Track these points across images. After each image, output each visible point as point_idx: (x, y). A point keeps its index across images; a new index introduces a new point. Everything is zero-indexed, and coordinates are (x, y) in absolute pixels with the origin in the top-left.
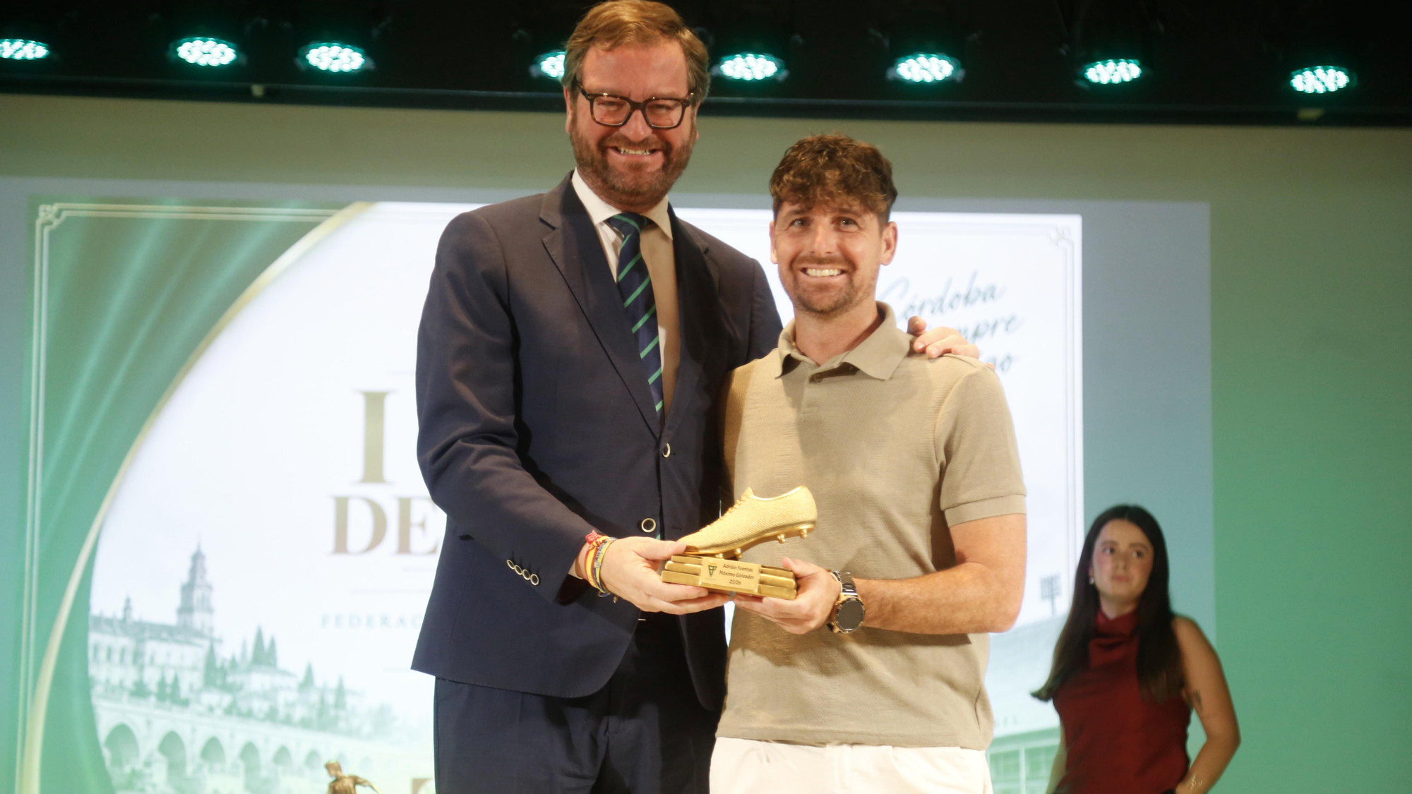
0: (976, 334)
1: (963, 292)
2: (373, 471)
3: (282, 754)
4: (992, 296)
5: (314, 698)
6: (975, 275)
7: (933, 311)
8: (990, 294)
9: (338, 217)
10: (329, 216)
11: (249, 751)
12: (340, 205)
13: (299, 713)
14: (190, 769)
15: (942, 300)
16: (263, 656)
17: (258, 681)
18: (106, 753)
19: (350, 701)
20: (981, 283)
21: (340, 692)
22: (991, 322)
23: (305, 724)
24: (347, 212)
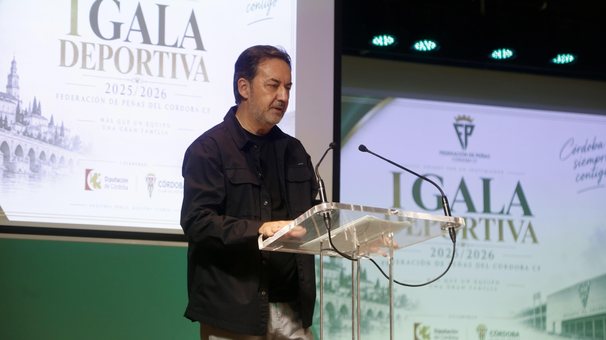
0: (596, 161)
1: (592, 144)
2: (397, 203)
3: (370, 312)
4: (601, 146)
5: (380, 291)
6: (595, 139)
7: (582, 151)
8: (600, 146)
9: (382, 103)
10: (379, 102)
13: (375, 297)
15: (584, 148)
20: (598, 142)
22: (601, 156)
23: (377, 301)
24: (386, 101)
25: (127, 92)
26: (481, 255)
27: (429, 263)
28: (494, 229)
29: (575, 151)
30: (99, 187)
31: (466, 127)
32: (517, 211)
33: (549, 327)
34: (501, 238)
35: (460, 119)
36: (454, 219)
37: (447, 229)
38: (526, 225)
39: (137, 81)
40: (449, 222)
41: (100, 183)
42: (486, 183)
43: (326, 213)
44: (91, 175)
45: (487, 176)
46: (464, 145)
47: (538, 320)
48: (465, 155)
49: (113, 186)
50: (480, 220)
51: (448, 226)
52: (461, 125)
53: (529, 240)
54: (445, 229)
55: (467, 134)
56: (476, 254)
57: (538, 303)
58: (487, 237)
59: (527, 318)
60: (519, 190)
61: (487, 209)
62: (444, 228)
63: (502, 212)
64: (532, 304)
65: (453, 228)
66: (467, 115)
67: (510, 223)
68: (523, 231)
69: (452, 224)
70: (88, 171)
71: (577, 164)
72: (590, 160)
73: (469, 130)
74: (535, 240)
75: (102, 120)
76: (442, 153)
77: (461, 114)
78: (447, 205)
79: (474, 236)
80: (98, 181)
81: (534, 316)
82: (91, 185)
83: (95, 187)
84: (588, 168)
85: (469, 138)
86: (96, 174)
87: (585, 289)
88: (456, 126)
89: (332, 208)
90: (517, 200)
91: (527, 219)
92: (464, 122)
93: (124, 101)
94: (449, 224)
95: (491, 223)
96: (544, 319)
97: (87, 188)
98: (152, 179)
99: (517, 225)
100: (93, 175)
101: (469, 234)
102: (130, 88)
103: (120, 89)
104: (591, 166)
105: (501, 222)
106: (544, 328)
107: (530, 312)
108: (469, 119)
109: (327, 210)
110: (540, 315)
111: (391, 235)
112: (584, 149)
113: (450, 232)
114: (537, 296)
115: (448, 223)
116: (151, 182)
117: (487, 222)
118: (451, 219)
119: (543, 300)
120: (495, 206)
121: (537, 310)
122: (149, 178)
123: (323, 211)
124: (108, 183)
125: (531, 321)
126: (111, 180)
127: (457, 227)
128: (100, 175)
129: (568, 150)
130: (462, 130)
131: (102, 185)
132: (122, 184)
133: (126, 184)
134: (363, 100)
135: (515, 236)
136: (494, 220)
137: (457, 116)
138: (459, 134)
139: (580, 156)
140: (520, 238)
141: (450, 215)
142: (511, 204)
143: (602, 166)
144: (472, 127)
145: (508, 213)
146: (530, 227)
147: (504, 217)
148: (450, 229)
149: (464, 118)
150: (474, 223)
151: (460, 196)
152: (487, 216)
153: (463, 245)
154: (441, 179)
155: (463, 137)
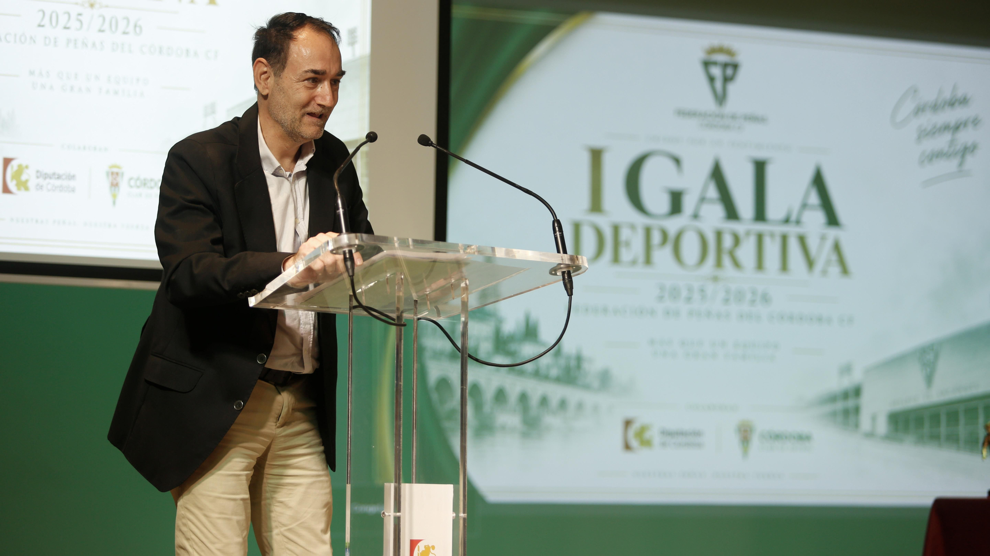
0: (956, 128)
1: (949, 97)
2: (596, 205)
3: (544, 401)
4: (966, 102)
5: (562, 362)
6: (955, 88)
7: (931, 110)
8: (964, 101)
9: (572, 22)
10: (565, 21)
11: (523, 398)
12: (573, 14)
13: (554, 372)
14: (487, 408)
15: (935, 105)
16: (530, 332)
17: (528, 350)
18: (435, 396)
19: (586, 366)
20: (960, 94)
21: (579, 359)
22: (965, 119)
23: (558, 380)
25: (74, 24)
26: (749, 296)
27: (652, 312)
28: (772, 250)
29: (919, 110)
30: (27, 189)
31: (725, 66)
32: (815, 218)
33: (865, 423)
34: (784, 266)
35: (713, 51)
36: (569, 258)
37: (559, 273)
38: (829, 244)
39: (92, 6)
40: (561, 262)
41: (27, 181)
42: (760, 167)
43: (347, 250)
44: (12, 168)
45: (761, 155)
46: (721, 98)
47: (846, 413)
48: (722, 116)
49: (50, 187)
50: (748, 234)
51: (561, 268)
52: (715, 63)
53: (835, 270)
54: (556, 274)
55: (727, 80)
56: (740, 296)
57: (846, 383)
58: (760, 265)
59: (828, 408)
60: (819, 182)
61: (760, 215)
62: (553, 273)
63: (787, 221)
64: (836, 384)
65: (569, 273)
66: (726, 43)
67: (802, 240)
68: (823, 254)
69: (568, 266)
70: (7, 162)
71: (924, 134)
72: (946, 128)
73: (729, 71)
74: (845, 271)
75: (32, 73)
76: (682, 113)
77: (716, 43)
78: (560, 234)
79: (736, 264)
80: (24, 177)
81: (839, 405)
82: (12, 185)
83: (19, 189)
84: (942, 142)
85: (732, 88)
86: (20, 166)
87: (930, 357)
88: (707, 64)
89: (357, 242)
90: (814, 199)
91: (832, 233)
92: (721, 58)
93: (69, 41)
94: (562, 266)
95: (767, 241)
96: (857, 410)
97: (6, 190)
98: (117, 174)
99: (813, 244)
100: (15, 168)
101: (727, 261)
102: (80, 17)
103: (63, 20)
104: (947, 137)
105: (784, 239)
106: (857, 426)
107: (832, 399)
108: (729, 52)
109: (350, 246)
110: (851, 403)
111: (466, 284)
112: (935, 107)
113: (564, 279)
114: (847, 369)
115: (561, 264)
116: (115, 179)
117: (760, 238)
118: (565, 259)
119: (857, 376)
120: (775, 209)
121: (845, 395)
122: (112, 173)
123: (341, 247)
124: (41, 181)
125: (834, 414)
126: (46, 176)
127: (575, 271)
128: (27, 167)
129: (909, 106)
130: (716, 71)
131: (32, 184)
132: (65, 183)
133: (72, 183)
134: (536, 18)
135: (810, 263)
136: (772, 235)
137: (708, 47)
138: (712, 79)
139: (929, 119)
140: (819, 266)
141: (565, 252)
142: (804, 206)
143: (965, 137)
144: (735, 67)
145: (798, 222)
146: (837, 248)
147: (792, 230)
148: (563, 273)
149: (721, 50)
150: (737, 240)
151: (712, 192)
152: (760, 227)
153: (715, 279)
154: (677, 161)
155: (719, 84)
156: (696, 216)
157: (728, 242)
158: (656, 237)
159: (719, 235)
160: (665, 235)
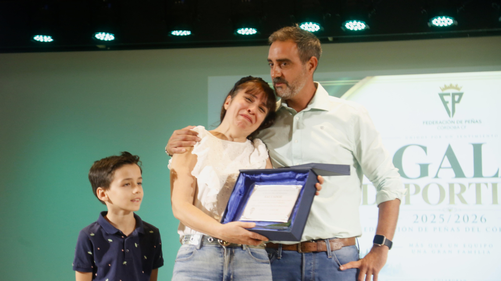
9: (361, 82)
10: (357, 82)
12: (361, 78)
24: (364, 80)
26: (472, 218)
28: (486, 192)
31: (454, 95)
34: (495, 201)
35: (446, 88)
42: (477, 148)
45: (477, 141)
48: (452, 122)
50: (470, 184)
52: (448, 94)
56: (465, 218)
58: (478, 201)
61: (478, 173)
63: (496, 176)
66: (454, 83)
73: (457, 98)
76: (426, 123)
77: (448, 84)
79: (463, 201)
85: (457, 106)
88: (441, 96)
92: (451, 91)
95: (483, 187)
101: (456, 199)
105: (494, 185)
108: (457, 88)
117: (478, 186)
120: (487, 170)
130: (448, 99)
136: (486, 184)
137: (443, 86)
138: (445, 103)
144: (461, 95)
147: (498, 180)
149: (451, 87)
150: (463, 188)
151: (447, 163)
152: (478, 180)
153: (450, 210)
154: (425, 148)
155: (450, 106)
156: (436, 177)
157: (457, 189)
158: (412, 189)
159: (451, 186)
160: (417, 188)
